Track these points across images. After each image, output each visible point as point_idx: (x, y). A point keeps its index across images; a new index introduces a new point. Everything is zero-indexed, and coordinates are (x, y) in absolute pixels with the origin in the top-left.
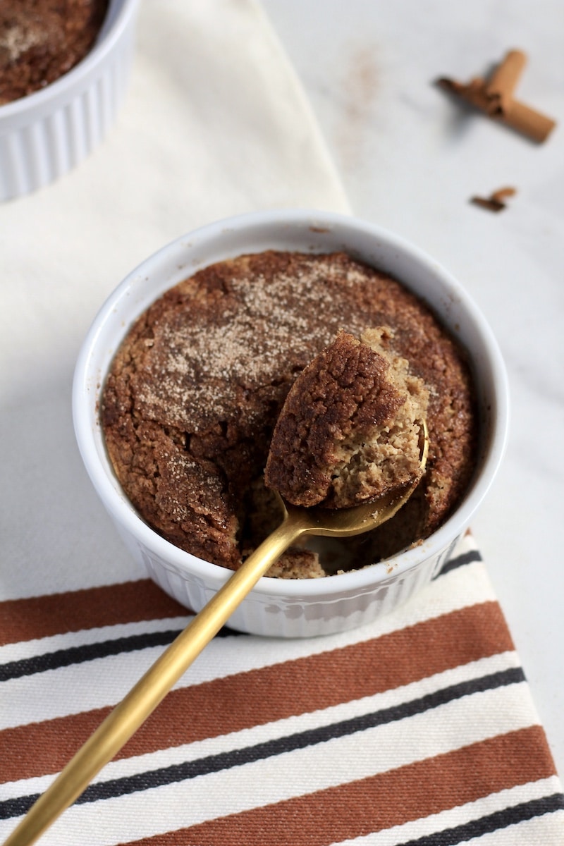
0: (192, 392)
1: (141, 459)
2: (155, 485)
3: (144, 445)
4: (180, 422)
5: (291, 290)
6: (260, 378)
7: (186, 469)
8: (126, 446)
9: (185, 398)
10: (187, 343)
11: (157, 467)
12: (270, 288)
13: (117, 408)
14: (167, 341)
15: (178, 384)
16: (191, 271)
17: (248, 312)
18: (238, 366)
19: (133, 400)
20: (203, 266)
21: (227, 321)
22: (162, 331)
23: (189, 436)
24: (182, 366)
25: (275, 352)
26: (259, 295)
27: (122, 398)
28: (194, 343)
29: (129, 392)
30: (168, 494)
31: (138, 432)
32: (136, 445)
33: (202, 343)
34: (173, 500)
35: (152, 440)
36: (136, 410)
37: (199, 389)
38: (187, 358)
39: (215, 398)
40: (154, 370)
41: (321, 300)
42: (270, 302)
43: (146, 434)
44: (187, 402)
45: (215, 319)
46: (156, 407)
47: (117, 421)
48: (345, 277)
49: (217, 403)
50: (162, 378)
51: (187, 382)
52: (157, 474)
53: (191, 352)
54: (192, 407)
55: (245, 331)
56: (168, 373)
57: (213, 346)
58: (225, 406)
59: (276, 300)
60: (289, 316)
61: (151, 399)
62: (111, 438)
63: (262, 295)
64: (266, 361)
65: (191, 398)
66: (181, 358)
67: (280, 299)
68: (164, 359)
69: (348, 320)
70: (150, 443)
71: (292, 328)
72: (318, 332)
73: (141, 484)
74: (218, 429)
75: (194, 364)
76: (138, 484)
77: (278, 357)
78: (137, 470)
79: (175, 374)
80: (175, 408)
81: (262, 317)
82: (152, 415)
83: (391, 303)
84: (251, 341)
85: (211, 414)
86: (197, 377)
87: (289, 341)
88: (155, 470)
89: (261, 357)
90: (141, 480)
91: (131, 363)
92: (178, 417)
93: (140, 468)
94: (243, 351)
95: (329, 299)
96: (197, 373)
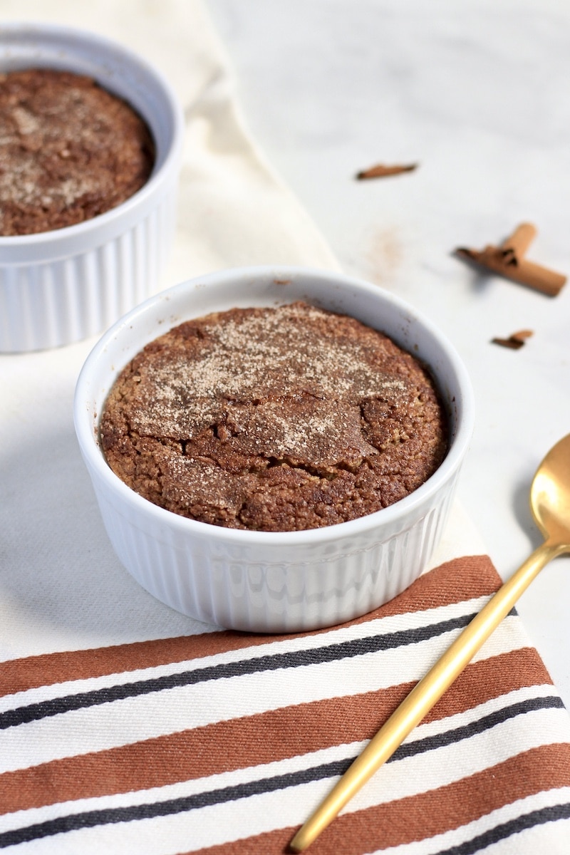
0: (182, 411)
1: (144, 466)
2: (160, 483)
3: (145, 456)
4: (174, 433)
5: (260, 327)
6: (242, 391)
7: (187, 465)
8: (128, 460)
9: (176, 416)
10: (171, 377)
11: (160, 469)
12: (241, 328)
13: (115, 432)
14: (153, 378)
15: (168, 408)
16: (167, 328)
17: (224, 347)
18: (221, 386)
19: (128, 424)
20: (177, 324)
21: (205, 356)
22: (147, 370)
23: (184, 443)
24: (170, 394)
25: (253, 371)
26: (232, 335)
27: (119, 425)
28: (178, 376)
29: (124, 420)
30: (174, 486)
31: (138, 447)
32: (137, 457)
33: (185, 376)
34: (179, 490)
35: (152, 451)
36: (133, 431)
37: (188, 407)
38: (173, 387)
39: (203, 411)
40: (145, 400)
41: (288, 333)
42: (243, 338)
43: (145, 447)
44: (178, 418)
45: (193, 357)
46: (150, 425)
47: (117, 443)
48: (307, 315)
49: (205, 414)
50: (152, 404)
51: (175, 404)
52: (160, 474)
53: (177, 383)
54: (183, 422)
55: (223, 360)
56: (158, 401)
57: (195, 375)
58: (214, 414)
59: (248, 336)
60: (263, 347)
61: (145, 420)
62: (112, 458)
63: (234, 334)
64: (246, 377)
65: (182, 416)
66: (168, 388)
67: (252, 335)
68: (152, 392)
69: (316, 343)
70: (150, 453)
71: (266, 355)
72: (290, 354)
73: (146, 485)
74: (210, 432)
75: (180, 391)
76: (144, 486)
77: (256, 373)
78: (142, 476)
79: (165, 401)
80: (169, 423)
81: (237, 350)
82: (148, 431)
83: (352, 330)
84: (229, 367)
85: (202, 423)
86: (184, 399)
87: (264, 361)
88: (158, 471)
89: (241, 376)
90: (147, 482)
91: (123, 399)
92: (172, 430)
93: (144, 474)
94: (224, 375)
95: (295, 330)
96: (184, 398)
